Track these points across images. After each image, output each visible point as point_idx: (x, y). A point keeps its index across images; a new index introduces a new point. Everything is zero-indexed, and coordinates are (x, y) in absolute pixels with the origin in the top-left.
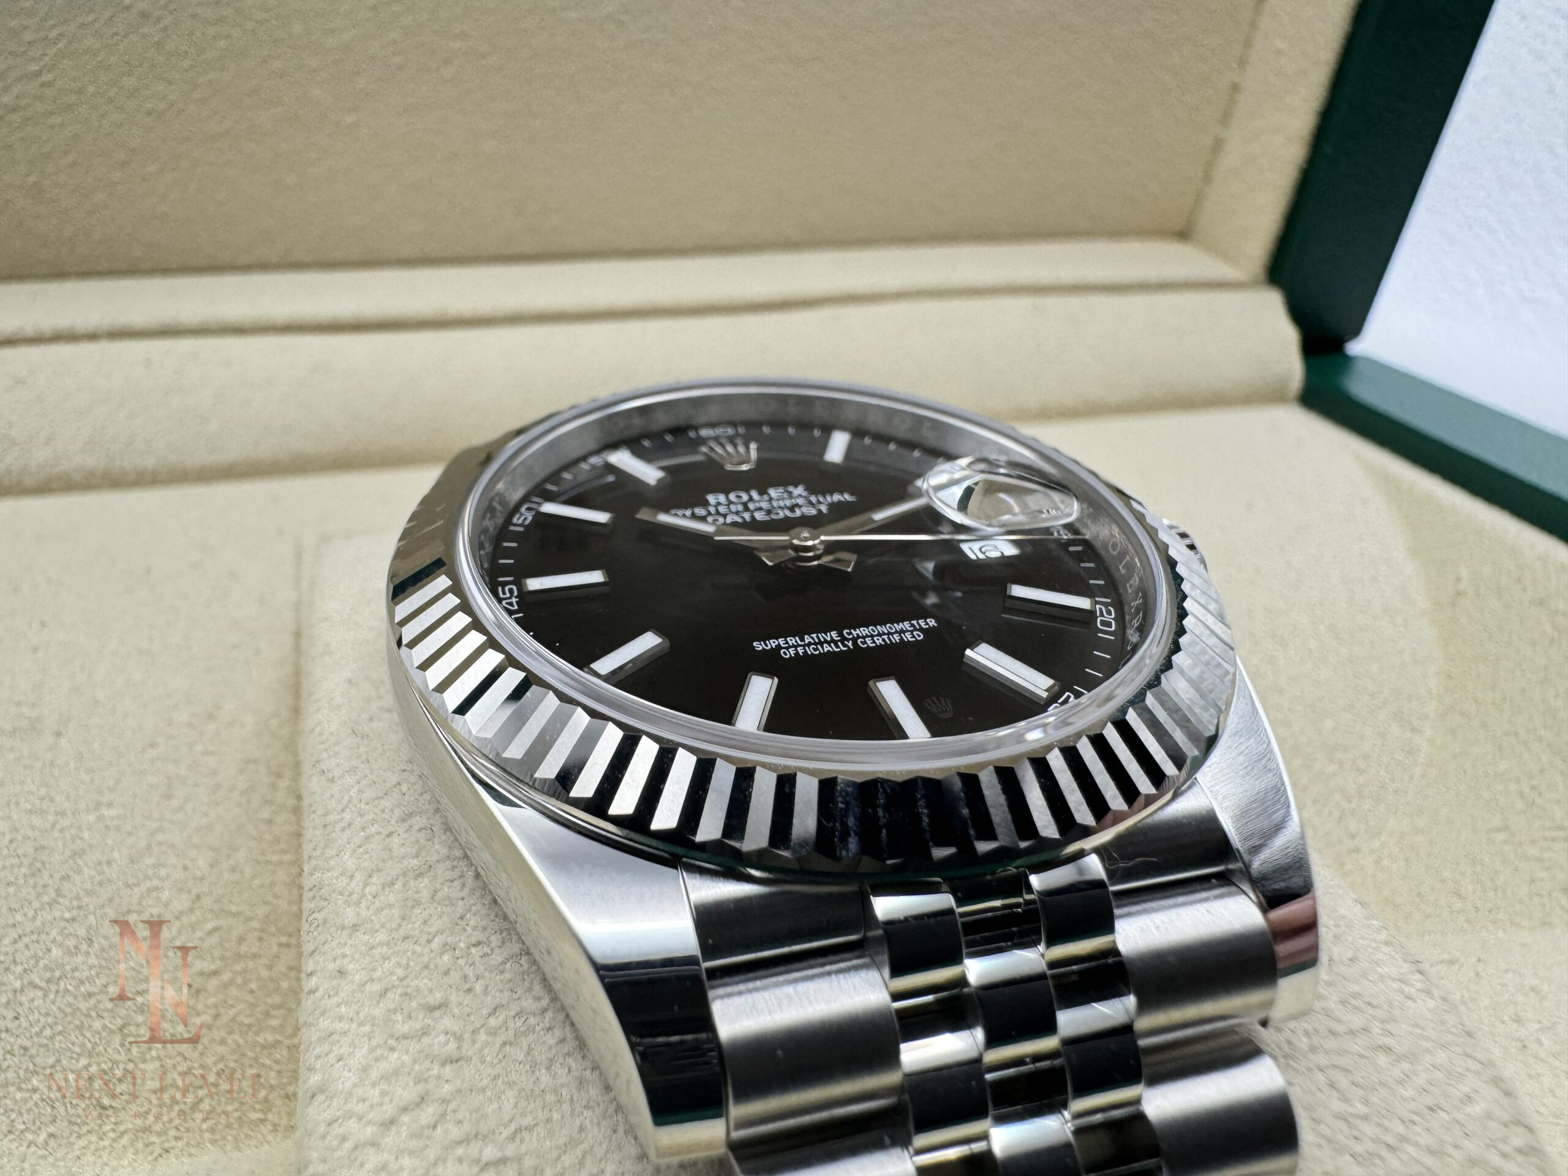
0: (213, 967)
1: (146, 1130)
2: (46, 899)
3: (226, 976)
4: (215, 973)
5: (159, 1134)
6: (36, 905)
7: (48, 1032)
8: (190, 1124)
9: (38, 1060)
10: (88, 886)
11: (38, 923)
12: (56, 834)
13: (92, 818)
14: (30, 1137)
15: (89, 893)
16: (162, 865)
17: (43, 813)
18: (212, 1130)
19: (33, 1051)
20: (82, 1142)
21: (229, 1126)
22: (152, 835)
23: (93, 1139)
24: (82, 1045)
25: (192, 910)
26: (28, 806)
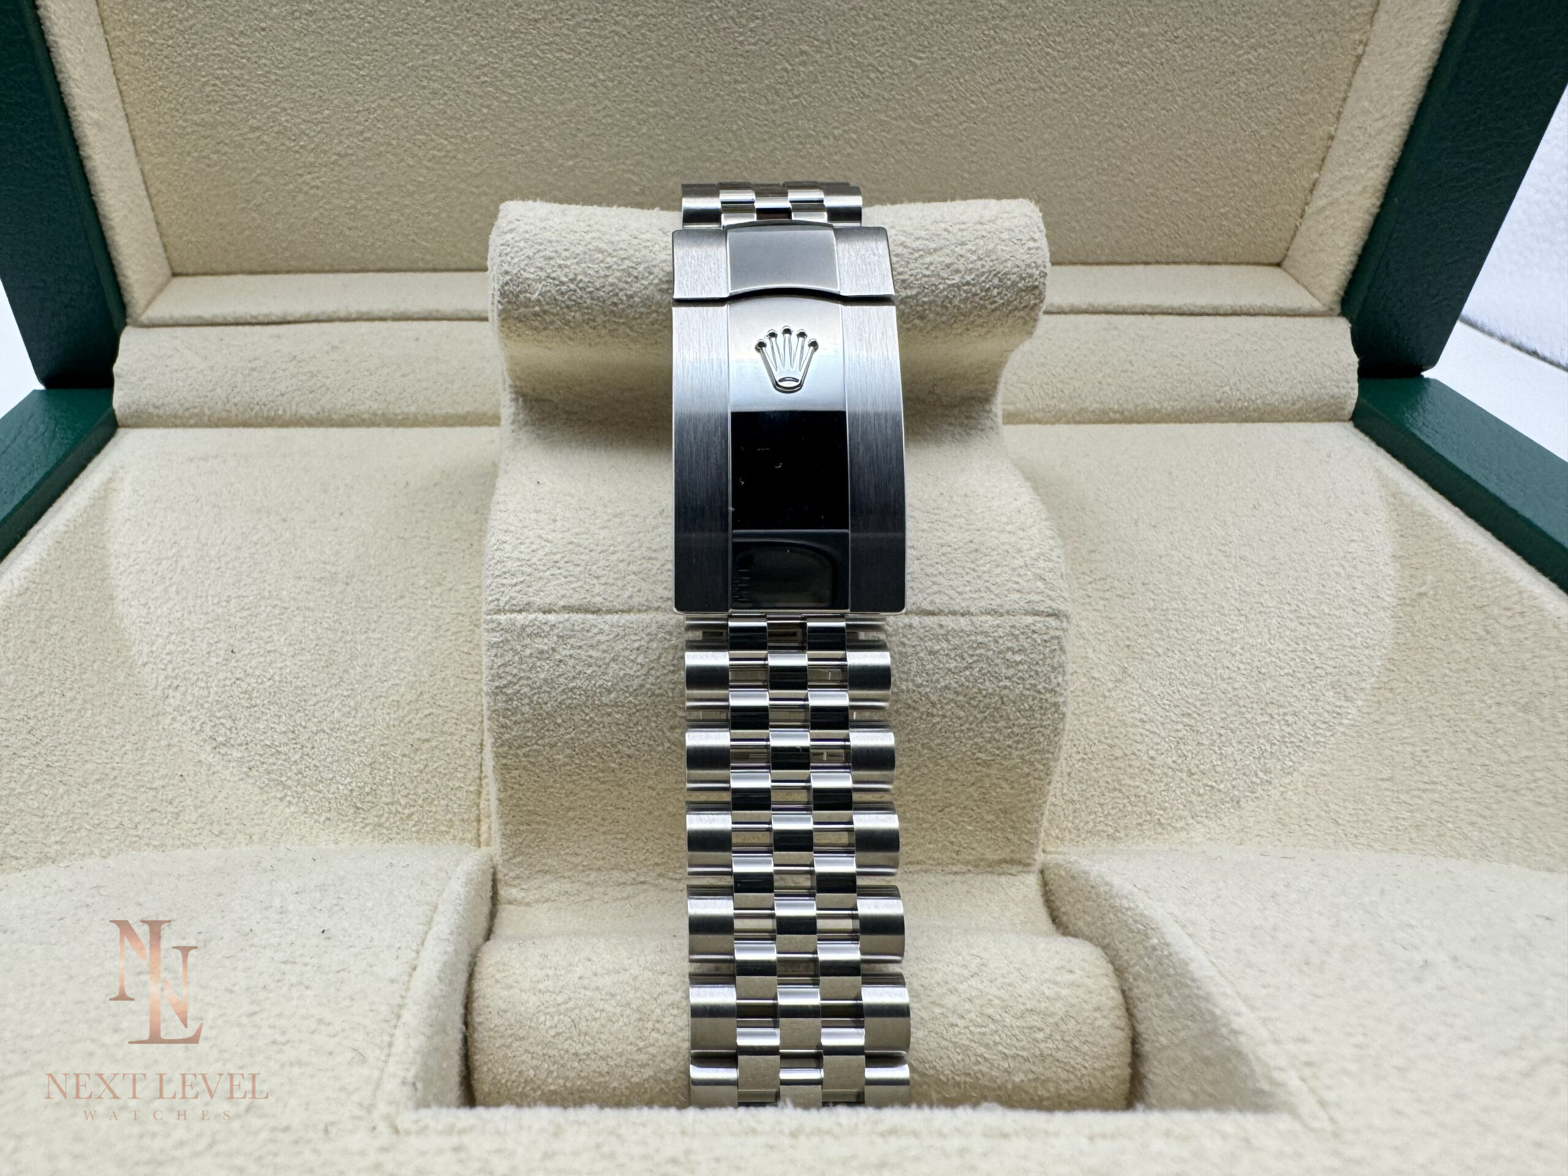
0: (426, 737)
1: (380, 825)
2: (334, 682)
3: (434, 743)
4: (428, 740)
5: (387, 829)
6: (328, 684)
7: (329, 759)
8: (405, 827)
9: (323, 774)
10: (358, 678)
11: (329, 695)
12: (341, 645)
13: (363, 637)
14: (316, 817)
15: (359, 682)
16: (402, 671)
17: (335, 631)
18: (418, 832)
19: (321, 769)
20: (343, 826)
21: (428, 831)
22: (397, 652)
23: (351, 824)
24: (348, 770)
25: (417, 701)
26: (326, 626)
